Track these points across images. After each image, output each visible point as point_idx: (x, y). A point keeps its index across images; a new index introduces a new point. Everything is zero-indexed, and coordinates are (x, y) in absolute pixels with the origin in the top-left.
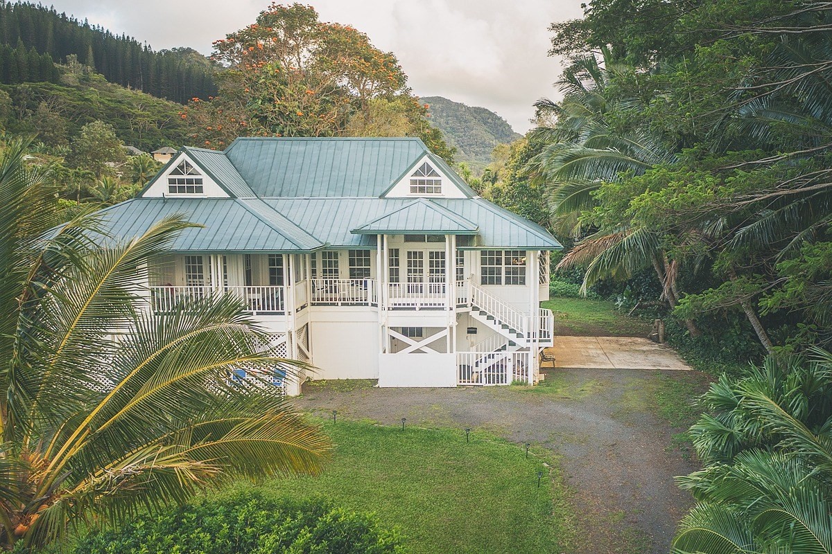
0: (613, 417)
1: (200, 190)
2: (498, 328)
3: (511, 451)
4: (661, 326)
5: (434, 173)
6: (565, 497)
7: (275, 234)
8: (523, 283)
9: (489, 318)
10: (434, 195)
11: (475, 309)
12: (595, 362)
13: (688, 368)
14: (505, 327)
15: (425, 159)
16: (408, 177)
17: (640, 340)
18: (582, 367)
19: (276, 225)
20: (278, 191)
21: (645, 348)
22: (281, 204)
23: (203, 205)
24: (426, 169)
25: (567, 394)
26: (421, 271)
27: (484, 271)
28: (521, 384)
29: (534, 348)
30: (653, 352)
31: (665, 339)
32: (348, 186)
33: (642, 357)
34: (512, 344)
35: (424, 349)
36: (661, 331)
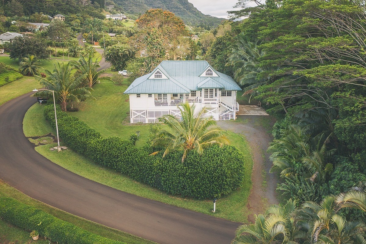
0: (254, 127)
1: (161, 77)
2: (227, 107)
3: (236, 135)
4: (260, 103)
5: (211, 71)
6: (248, 144)
7: (181, 89)
8: (231, 96)
9: (225, 105)
10: (211, 76)
11: (222, 103)
12: (246, 113)
13: (268, 115)
14: (228, 107)
15: (209, 68)
16: (205, 72)
17: (255, 106)
18: (244, 115)
19: (181, 87)
20: (175, 75)
21: (257, 109)
22: (176, 78)
23: (163, 80)
24: (209, 70)
25: (243, 122)
26: (208, 93)
27: (222, 93)
28: (232, 120)
29: (235, 111)
30: (259, 110)
31: (261, 106)
32: (191, 73)
33: (257, 112)
34: (229, 110)
35: (212, 112)
36: (260, 104)
